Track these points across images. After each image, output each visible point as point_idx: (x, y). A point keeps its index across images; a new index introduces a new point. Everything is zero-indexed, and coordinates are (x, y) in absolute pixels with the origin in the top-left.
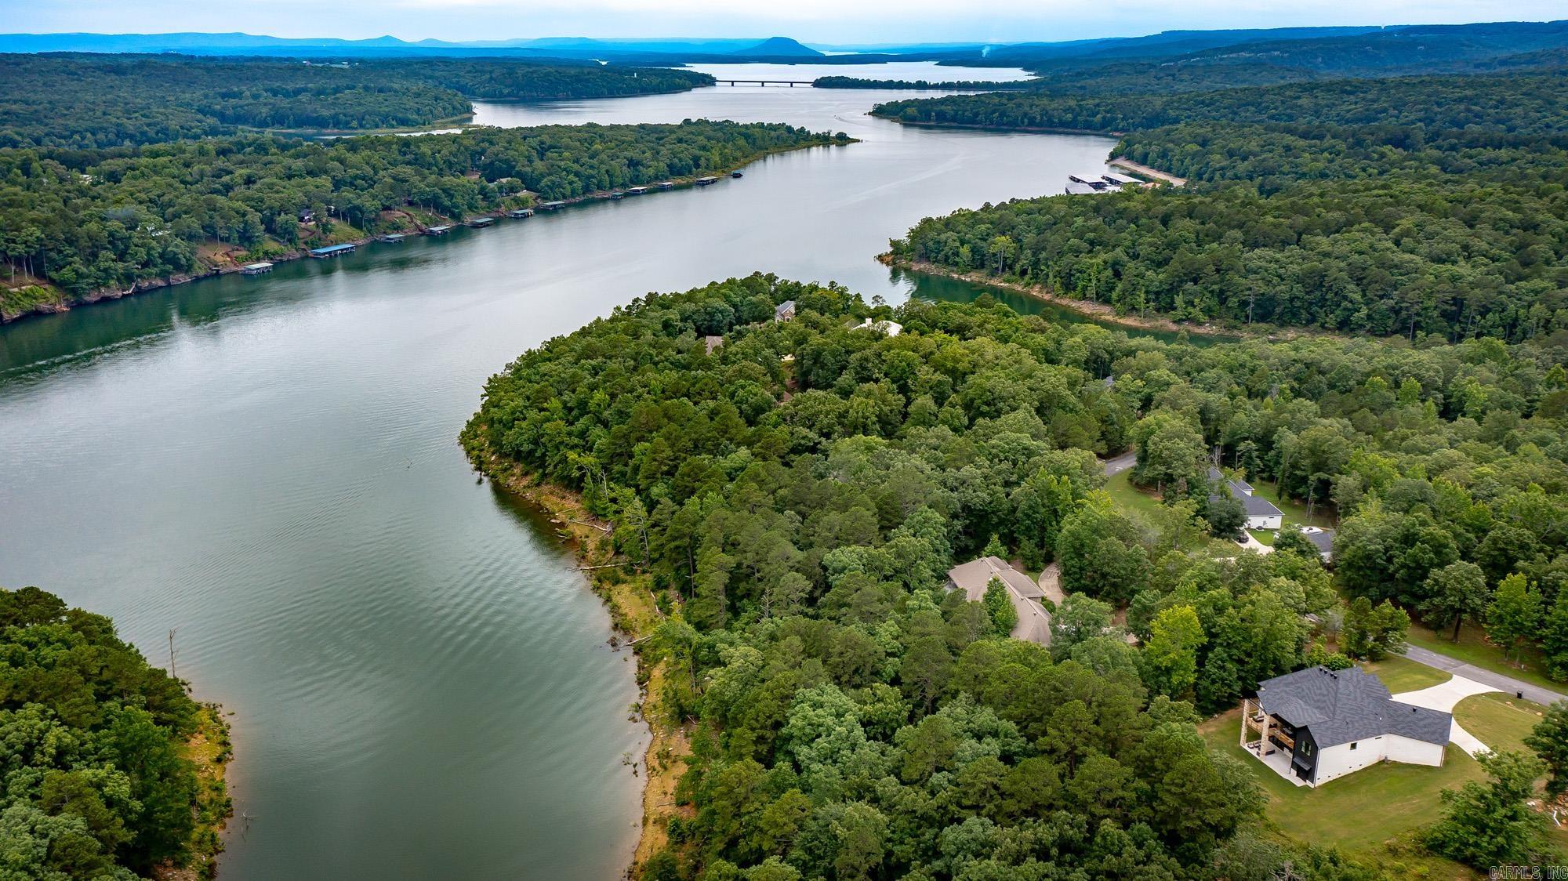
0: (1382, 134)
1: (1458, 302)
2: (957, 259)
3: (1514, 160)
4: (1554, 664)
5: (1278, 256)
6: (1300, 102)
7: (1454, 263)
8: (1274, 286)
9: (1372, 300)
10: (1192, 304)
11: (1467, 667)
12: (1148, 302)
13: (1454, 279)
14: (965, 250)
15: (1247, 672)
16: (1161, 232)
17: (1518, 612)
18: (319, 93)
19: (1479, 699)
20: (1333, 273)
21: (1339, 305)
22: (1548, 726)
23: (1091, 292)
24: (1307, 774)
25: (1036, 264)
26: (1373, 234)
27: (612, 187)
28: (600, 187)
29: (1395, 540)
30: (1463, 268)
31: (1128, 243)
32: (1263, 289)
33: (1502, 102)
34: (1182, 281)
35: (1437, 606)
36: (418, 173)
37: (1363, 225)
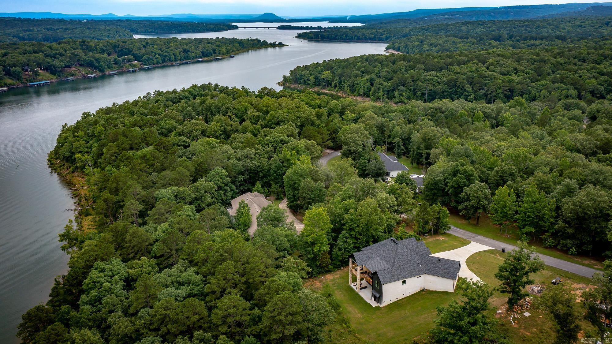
0: (490, 36)
1: (511, 90)
2: (309, 82)
3: (541, 44)
4: (523, 234)
5: (438, 74)
6: (462, 28)
7: (510, 75)
8: (436, 87)
9: (476, 91)
10: (401, 95)
11: (480, 237)
12: (384, 95)
13: (510, 81)
14: (312, 78)
15: (360, 243)
16: (391, 67)
17: (505, 206)
18: (66, 29)
19: (482, 253)
20: (460, 80)
21: (463, 94)
22: (506, 265)
23: (361, 92)
24: (378, 299)
25: (340, 83)
26: (477, 65)
27: (176, 61)
28: (170, 60)
29: (449, 175)
30: (514, 77)
31: (377, 72)
32: (431, 88)
33: (538, 27)
34: (398, 86)
35: (466, 206)
36: (84, 52)
37: (474, 61)
